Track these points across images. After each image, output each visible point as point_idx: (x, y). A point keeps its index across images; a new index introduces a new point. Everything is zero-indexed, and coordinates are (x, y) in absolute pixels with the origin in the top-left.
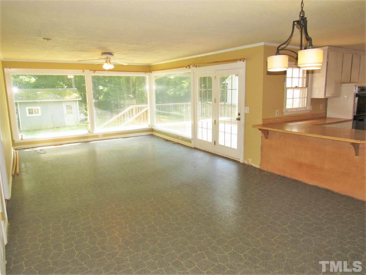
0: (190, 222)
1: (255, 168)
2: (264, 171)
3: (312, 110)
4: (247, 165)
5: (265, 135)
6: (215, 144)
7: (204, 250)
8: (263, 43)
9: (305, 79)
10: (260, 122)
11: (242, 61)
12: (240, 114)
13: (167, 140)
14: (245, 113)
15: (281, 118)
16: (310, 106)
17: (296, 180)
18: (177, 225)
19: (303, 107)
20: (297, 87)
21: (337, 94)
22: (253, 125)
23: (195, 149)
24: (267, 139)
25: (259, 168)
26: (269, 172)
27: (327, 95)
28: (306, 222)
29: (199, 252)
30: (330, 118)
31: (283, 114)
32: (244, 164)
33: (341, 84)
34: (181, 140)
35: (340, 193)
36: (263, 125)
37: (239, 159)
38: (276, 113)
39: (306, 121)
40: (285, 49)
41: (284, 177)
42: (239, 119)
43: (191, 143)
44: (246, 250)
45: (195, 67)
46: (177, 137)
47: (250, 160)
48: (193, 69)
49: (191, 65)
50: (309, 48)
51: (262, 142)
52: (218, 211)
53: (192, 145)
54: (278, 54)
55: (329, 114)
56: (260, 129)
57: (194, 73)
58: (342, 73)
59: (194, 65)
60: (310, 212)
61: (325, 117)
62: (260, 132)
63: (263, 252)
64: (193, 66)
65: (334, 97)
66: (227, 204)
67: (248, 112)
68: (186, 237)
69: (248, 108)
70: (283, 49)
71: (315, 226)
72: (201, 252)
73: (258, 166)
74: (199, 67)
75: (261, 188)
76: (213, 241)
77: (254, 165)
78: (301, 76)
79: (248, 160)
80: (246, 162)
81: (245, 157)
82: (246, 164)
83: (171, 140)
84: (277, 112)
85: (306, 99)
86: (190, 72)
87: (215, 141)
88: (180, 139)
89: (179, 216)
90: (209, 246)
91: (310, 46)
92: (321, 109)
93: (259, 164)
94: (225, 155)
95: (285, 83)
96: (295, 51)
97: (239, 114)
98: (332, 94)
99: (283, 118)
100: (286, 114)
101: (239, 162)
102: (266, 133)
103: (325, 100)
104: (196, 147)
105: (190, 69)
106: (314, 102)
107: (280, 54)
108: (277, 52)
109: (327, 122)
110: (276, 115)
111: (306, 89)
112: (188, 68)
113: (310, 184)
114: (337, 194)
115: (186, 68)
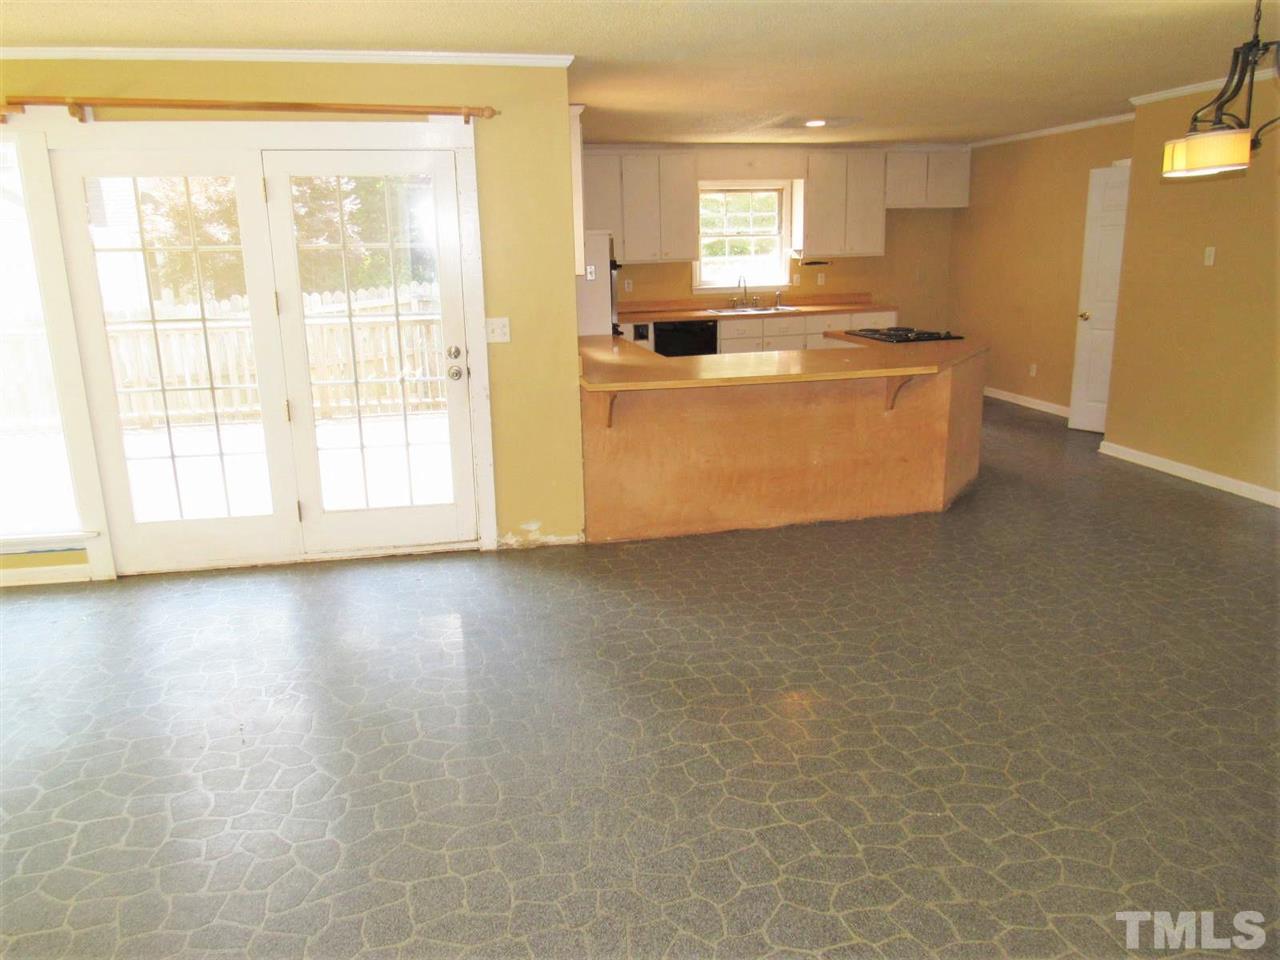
4: (522, 551)
6: (300, 520)
12: (465, 350)
14: (488, 344)
24: (607, 429)
25: (583, 540)
37: (476, 540)
43: (84, 560)
47: (532, 527)
67: (506, 339)
69: (505, 321)
73: (574, 538)
77: (552, 539)
79: (524, 527)
80: (514, 541)
82: (516, 546)
87: (297, 504)
93: (581, 528)
94: (380, 548)
97: (456, 354)
101: (477, 551)
104: (131, 571)
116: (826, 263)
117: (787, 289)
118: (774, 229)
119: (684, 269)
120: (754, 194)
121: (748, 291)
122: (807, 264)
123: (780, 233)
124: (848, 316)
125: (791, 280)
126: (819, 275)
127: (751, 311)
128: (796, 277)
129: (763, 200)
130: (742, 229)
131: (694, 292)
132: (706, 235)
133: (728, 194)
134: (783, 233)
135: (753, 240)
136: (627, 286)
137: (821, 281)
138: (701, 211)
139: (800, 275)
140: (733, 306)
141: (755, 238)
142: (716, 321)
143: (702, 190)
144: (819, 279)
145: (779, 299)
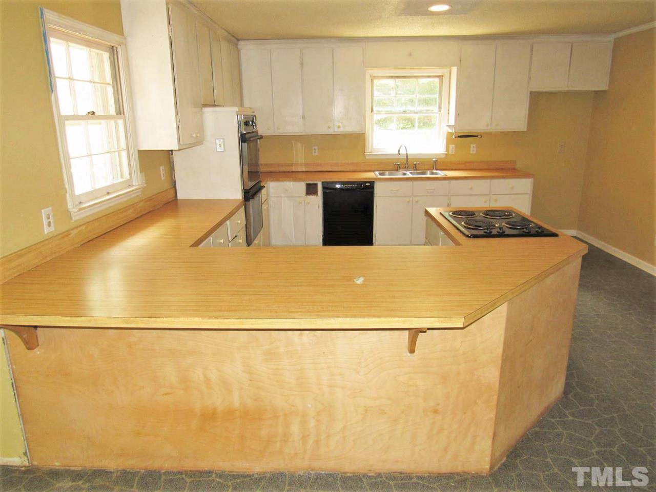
3: (145, 185)
9: (110, 90)
15: (65, 234)
16: (138, 174)
19: (123, 181)
20: (93, 113)
30: (185, 201)
31: (70, 218)
33: (202, 108)
38: (45, 222)
61: (174, 202)
84: (48, 217)
85: (124, 154)
92: (162, 178)
95: (53, 98)
99: (73, 233)
100: (77, 217)
110: (47, 230)
111: (121, 122)
116: (477, 136)
117: (444, 156)
118: (436, 109)
119: (358, 140)
120: (419, 80)
121: (409, 157)
122: (459, 137)
123: (440, 111)
124: (488, 181)
125: (447, 150)
126: (472, 146)
127: (409, 175)
128: (452, 147)
129: (426, 84)
130: (409, 108)
131: (367, 157)
132: (379, 112)
133: (397, 80)
134: (442, 110)
135: (416, 117)
136: (313, 151)
137: (473, 150)
138: (375, 93)
139: (454, 146)
140: (397, 168)
141: (418, 115)
142: (374, 182)
143: (374, 77)
144: (471, 149)
145: (436, 164)
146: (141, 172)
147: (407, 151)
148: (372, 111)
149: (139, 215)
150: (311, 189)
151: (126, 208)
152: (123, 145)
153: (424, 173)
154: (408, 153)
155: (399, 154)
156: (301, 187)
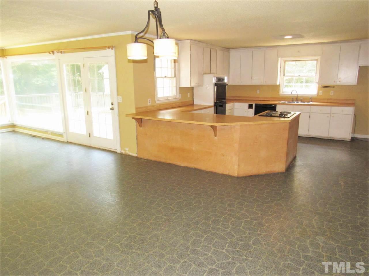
0: (61, 223)
1: (133, 156)
2: (142, 159)
3: (181, 98)
4: (125, 155)
5: (138, 123)
6: (90, 137)
7: (77, 249)
8: (130, 31)
9: (173, 70)
10: (134, 111)
11: (111, 49)
12: (114, 103)
13: (34, 136)
14: (118, 103)
15: (153, 106)
16: (179, 94)
17: (170, 164)
18: (45, 230)
19: (173, 95)
20: (166, 76)
21: (200, 84)
22: (126, 115)
23: (68, 143)
24: (141, 128)
25: (137, 156)
26: (146, 160)
27: (193, 85)
28: (178, 200)
29: (71, 253)
30: (196, 105)
31: (155, 102)
32: (121, 154)
33: (203, 75)
34: (52, 135)
35: (206, 170)
36: (137, 114)
37: (116, 150)
39: (176, 108)
40: (143, 37)
41: (160, 162)
42: (112, 109)
43: (63, 137)
44: (123, 239)
45: (60, 53)
46: (46, 132)
47: (127, 149)
48: (57, 55)
49: (55, 50)
50: (163, 38)
51: (137, 130)
52: (93, 206)
53: (64, 139)
54: (136, 42)
55: (196, 102)
56: (133, 118)
57: (59, 59)
58: (203, 64)
59: (59, 51)
60: (181, 191)
61: (192, 105)
62: (134, 121)
63: (139, 237)
64: (57, 52)
65: (198, 86)
66: (103, 197)
67: (121, 102)
68: (57, 240)
69: (121, 97)
70: (141, 38)
71: (185, 203)
72: (73, 253)
73: (135, 155)
74: (64, 53)
75: (138, 176)
76: (88, 237)
77: (131, 154)
78: (169, 66)
79: (125, 149)
80: (123, 152)
81: (122, 147)
82: (124, 153)
83: (39, 136)
84: (150, 101)
85: (175, 88)
86: (55, 59)
87: (89, 133)
88: (49, 133)
89: (47, 219)
90: (83, 244)
91: (163, 36)
92: (189, 97)
93: (136, 152)
94: (102, 147)
95: (155, 73)
96: (151, 40)
97: (112, 104)
98: (196, 83)
99: (155, 106)
100: (157, 102)
101: (116, 152)
102: (140, 121)
103: (192, 89)
104: (69, 141)
105: (55, 54)
106: (183, 90)
107: (138, 42)
108: (135, 40)
109: (195, 108)
110: (149, 104)
111: (175, 79)
112: (52, 54)
113: (182, 165)
114: (203, 171)
115: (50, 53)
116: (332, 87)
117: (316, 96)
118: (314, 74)
119: (276, 87)
120: (307, 62)
121: (298, 96)
122: (323, 87)
123: (316, 75)
125: (318, 93)
126: (331, 91)
127: (300, 103)
128: (320, 92)
130: (301, 74)
131: (280, 95)
132: (287, 76)
133: (296, 62)
135: (304, 78)
136: (257, 92)
137: (332, 94)
138: (286, 68)
139: (322, 91)
140: (293, 100)
141: (305, 77)
142: (276, 105)
143: (286, 61)
144: (331, 93)
145: (311, 99)
146: (180, 93)
147: (297, 93)
148: (284, 75)
149: (177, 106)
150: (250, 106)
151: (172, 104)
152: (175, 86)
153: (305, 103)
154: (298, 94)
155: (291, 94)
156: (246, 105)
